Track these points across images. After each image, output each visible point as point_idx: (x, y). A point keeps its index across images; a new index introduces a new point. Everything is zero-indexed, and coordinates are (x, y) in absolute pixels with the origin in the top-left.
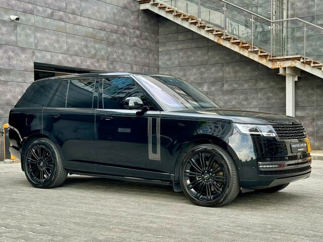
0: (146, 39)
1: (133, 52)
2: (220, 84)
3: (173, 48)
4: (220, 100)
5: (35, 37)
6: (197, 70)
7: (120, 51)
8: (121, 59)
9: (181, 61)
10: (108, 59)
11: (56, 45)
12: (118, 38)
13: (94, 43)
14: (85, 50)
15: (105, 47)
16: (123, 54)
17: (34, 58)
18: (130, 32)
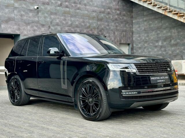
0: (124, 15)
1: (115, 23)
2: (169, 40)
3: (141, 20)
4: (169, 50)
5: (51, 18)
6: (155, 32)
7: (106, 24)
8: (107, 28)
9: (146, 27)
10: (98, 29)
11: (64, 22)
12: (105, 16)
13: (89, 20)
14: (83, 24)
15: (96, 21)
16: (108, 25)
17: (50, 30)
18: (113, 12)
